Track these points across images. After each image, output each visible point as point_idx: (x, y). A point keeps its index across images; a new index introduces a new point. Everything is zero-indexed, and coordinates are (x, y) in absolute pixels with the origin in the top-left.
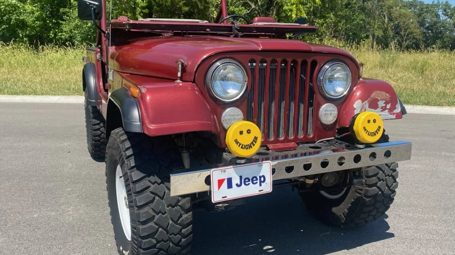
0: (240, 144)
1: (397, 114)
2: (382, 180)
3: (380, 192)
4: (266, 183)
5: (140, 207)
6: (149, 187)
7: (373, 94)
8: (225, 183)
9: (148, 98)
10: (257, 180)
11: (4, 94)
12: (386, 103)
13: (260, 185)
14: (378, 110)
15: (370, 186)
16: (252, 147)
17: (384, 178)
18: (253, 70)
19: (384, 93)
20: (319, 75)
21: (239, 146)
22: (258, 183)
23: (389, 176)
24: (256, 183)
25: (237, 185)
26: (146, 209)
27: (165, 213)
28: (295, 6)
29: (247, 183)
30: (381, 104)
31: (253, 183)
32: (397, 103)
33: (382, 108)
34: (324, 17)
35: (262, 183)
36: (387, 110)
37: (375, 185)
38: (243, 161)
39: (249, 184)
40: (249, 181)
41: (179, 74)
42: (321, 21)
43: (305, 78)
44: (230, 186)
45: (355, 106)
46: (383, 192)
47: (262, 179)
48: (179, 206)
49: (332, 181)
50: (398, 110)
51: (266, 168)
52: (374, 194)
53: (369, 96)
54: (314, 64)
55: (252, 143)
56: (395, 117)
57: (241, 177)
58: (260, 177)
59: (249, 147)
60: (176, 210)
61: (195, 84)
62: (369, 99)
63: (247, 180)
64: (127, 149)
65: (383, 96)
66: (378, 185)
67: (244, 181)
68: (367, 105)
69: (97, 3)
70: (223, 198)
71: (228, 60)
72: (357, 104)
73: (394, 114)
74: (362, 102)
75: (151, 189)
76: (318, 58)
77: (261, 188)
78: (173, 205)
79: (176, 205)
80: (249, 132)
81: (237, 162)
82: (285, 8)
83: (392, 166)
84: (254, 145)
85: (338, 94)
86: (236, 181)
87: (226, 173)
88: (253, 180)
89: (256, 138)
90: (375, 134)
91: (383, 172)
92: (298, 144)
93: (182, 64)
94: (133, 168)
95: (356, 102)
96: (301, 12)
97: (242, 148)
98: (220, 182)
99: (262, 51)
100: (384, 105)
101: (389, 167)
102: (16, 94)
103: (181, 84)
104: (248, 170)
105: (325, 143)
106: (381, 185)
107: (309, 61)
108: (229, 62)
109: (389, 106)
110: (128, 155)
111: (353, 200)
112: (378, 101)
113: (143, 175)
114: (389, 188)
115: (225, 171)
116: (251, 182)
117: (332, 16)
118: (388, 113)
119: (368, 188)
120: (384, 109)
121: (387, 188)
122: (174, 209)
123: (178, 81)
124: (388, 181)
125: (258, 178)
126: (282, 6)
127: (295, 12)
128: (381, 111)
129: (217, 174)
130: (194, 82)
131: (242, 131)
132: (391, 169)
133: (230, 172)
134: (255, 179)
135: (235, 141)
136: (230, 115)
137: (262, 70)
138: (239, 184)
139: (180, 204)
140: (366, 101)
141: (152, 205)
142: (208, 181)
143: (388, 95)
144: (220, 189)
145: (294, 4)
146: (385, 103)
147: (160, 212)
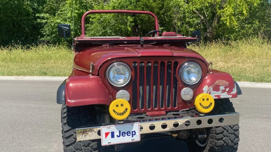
0: (116, 113)
1: (233, 94)
2: (226, 136)
3: (225, 144)
4: (136, 136)
5: (67, 146)
6: (73, 135)
7: (216, 82)
8: (110, 135)
9: (71, 85)
10: (130, 133)
11: (48, 76)
12: (226, 88)
13: (132, 136)
14: (219, 92)
15: (218, 140)
16: (124, 114)
17: (228, 135)
18: (135, 68)
19: (224, 81)
20: (180, 70)
21: (116, 114)
22: (131, 135)
23: (232, 134)
24: (130, 135)
25: (117, 136)
26: (70, 147)
27: (82, 150)
28: (228, 17)
29: (124, 135)
30: (222, 88)
31: (128, 135)
32: (234, 87)
33: (222, 90)
34: (252, 23)
35: (134, 136)
36: (226, 92)
37: (222, 139)
38: (122, 122)
39: (125, 136)
40: (125, 134)
41: (91, 71)
42: (249, 26)
43: (171, 72)
44: (113, 136)
45: (204, 89)
46: (227, 144)
47: (134, 133)
48: (90, 146)
49: (185, 135)
50: (235, 91)
51: (136, 127)
52: (220, 145)
53: (213, 83)
54: (176, 63)
55: (124, 112)
56: (231, 97)
57: (120, 132)
58: (132, 132)
59: (122, 114)
60: (88, 149)
61: (99, 77)
62: (213, 85)
63: (124, 133)
64: (65, 113)
65: (223, 83)
66: (223, 139)
67: (122, 134)
68: (212, 88)
69: (68, 28)
70: (108, 143)
71: (119, 62)
72: (205, 88)
73: (231, 95)
74: (209, 87)
75: (74, 136)
76: (178, 60)
77: (133, 138)
78: (86, 146)
79: (88, 146)
80: (122, 105)
81: (119, 123)
82: (222, 19)
83: (234, 127)
84: (125, 113)
85: (193, 82)
86: (117, 133)
87: (110, 129)
88: (128, 133)
89: (127, 109)
90: (208, 108)
91: (227, 131)
92: (167, 112)
93: (93, 66)
94: (65, 124)
95: (205, 87)
96: (233, 21)
97: (117, 114)
98: (107, 134)
99: (140, 57)
100: (224, 89)
101: (232, 128)
102: (55, 76)
103: (91, 77)
104: (125, 128)
105: (184, 112)
106: (225, 139)
107: (173, 62)
108: (119, 64)
109: (227, 90)
110: (64, 116)
111: (209, 148)
112: (220, 86)
113: (70, 128)
114: (232, 141)
115: (109, 128)
116: (126, 135)
117: (257, 23)
118: (226, 94)
119: (217, 141)
120: (224, 91)
121: (230, 141)
122: (87, 148)
123: (90, 75)
124: (231, 137)
125: (131, 132)
126: (220, 17)
127: (228, 21)
128: (222, 93)
129: (104, 129)
130: (98, 75)
131: (118, 105)
132: (233, 130)
133: (113, 128)
134: (129, 133)
135: (113, 110)
136: (121, 95)
137: (142, 68)
138: (119, 135)
139: (90, 145)
140: (211, 86)
141: (74, 145)
142: (99, 133)
143: (227, 82)
144: (107, 138)
145: (228, 16)
146: (224, 88)
147: (78, 149)
